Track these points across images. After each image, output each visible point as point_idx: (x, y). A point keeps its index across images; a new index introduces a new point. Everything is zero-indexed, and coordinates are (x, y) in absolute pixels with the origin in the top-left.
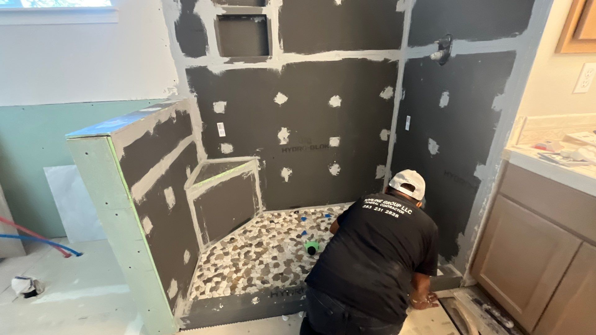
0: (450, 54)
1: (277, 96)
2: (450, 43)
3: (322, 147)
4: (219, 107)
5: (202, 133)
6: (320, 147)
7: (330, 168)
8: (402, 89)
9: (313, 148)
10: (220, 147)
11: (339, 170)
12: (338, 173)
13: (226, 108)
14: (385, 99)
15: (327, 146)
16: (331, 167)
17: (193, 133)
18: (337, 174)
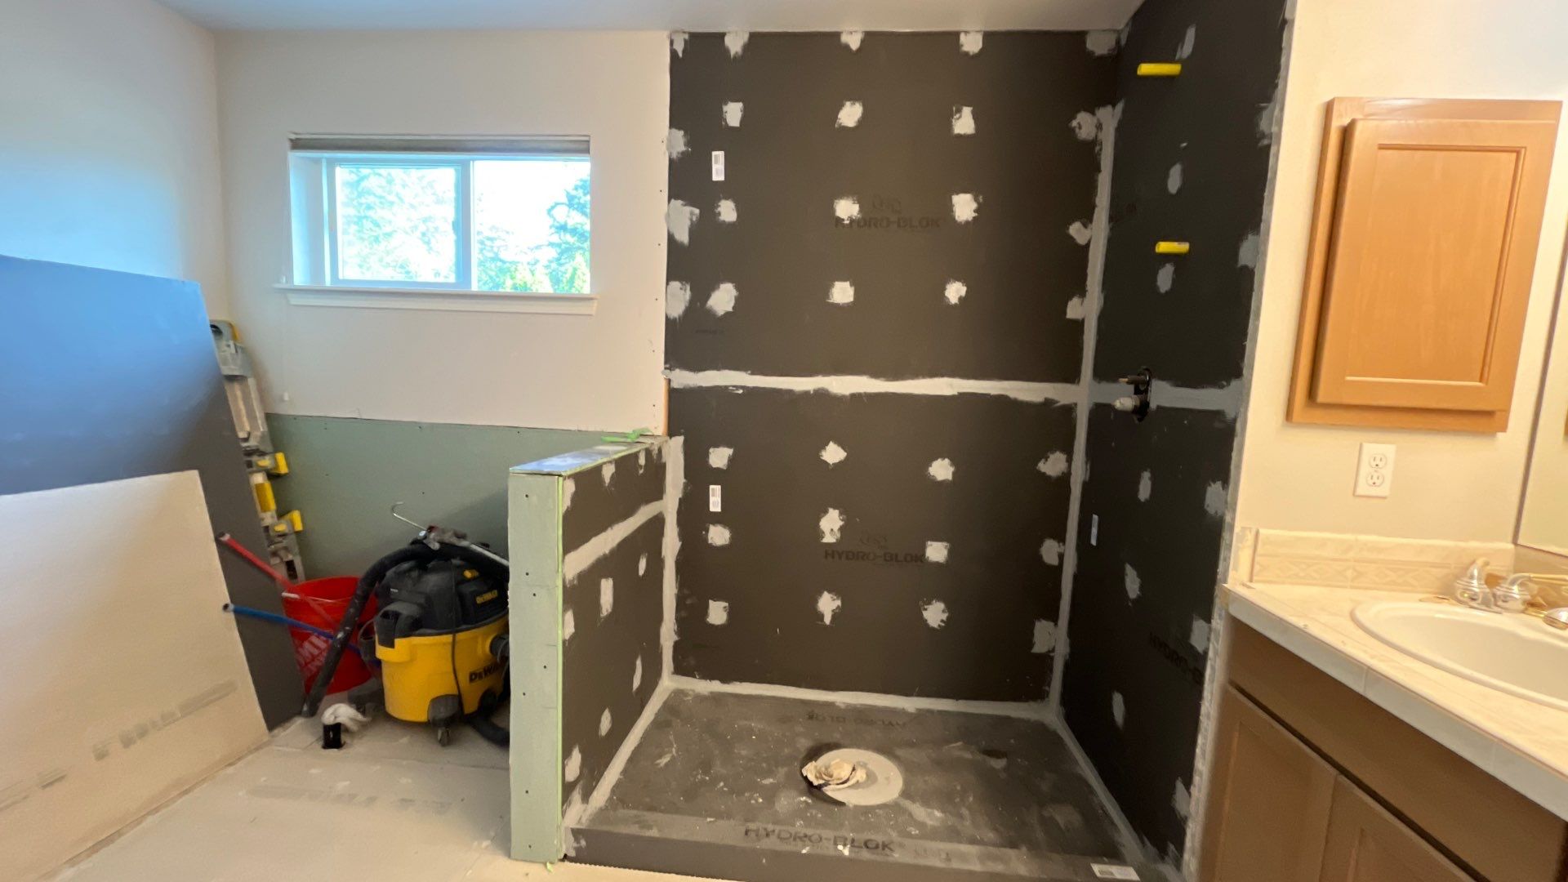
0: (1149, 403)
1: (828, 448)
2: (1148, 383)
3: (909, 558)
4: (719, 457)
5: (680, 499)
6: (905, 558)
7: (926, 609)
8: (1085, 459)
9: (891, 558)
10: (707, 531)
11: (944, 616)
12: (943, 625)
13: (731, 460)
14: (1050, 477)
15: (920, 557)
16: (926, 607)
17: (664, 497)
18: (939, 626)
